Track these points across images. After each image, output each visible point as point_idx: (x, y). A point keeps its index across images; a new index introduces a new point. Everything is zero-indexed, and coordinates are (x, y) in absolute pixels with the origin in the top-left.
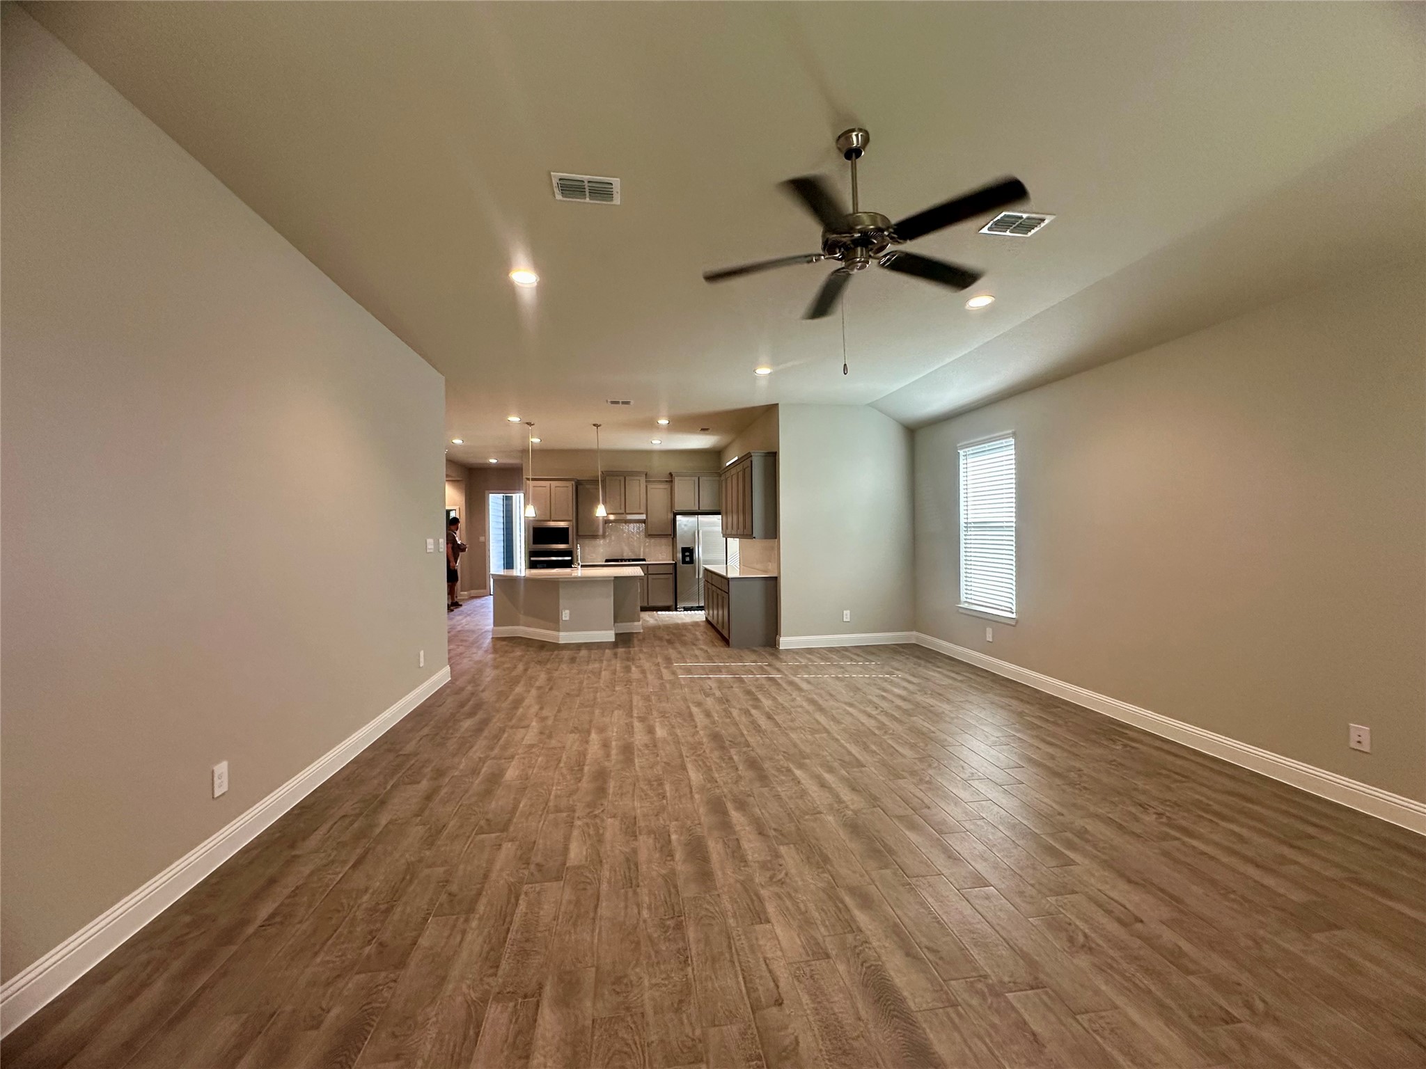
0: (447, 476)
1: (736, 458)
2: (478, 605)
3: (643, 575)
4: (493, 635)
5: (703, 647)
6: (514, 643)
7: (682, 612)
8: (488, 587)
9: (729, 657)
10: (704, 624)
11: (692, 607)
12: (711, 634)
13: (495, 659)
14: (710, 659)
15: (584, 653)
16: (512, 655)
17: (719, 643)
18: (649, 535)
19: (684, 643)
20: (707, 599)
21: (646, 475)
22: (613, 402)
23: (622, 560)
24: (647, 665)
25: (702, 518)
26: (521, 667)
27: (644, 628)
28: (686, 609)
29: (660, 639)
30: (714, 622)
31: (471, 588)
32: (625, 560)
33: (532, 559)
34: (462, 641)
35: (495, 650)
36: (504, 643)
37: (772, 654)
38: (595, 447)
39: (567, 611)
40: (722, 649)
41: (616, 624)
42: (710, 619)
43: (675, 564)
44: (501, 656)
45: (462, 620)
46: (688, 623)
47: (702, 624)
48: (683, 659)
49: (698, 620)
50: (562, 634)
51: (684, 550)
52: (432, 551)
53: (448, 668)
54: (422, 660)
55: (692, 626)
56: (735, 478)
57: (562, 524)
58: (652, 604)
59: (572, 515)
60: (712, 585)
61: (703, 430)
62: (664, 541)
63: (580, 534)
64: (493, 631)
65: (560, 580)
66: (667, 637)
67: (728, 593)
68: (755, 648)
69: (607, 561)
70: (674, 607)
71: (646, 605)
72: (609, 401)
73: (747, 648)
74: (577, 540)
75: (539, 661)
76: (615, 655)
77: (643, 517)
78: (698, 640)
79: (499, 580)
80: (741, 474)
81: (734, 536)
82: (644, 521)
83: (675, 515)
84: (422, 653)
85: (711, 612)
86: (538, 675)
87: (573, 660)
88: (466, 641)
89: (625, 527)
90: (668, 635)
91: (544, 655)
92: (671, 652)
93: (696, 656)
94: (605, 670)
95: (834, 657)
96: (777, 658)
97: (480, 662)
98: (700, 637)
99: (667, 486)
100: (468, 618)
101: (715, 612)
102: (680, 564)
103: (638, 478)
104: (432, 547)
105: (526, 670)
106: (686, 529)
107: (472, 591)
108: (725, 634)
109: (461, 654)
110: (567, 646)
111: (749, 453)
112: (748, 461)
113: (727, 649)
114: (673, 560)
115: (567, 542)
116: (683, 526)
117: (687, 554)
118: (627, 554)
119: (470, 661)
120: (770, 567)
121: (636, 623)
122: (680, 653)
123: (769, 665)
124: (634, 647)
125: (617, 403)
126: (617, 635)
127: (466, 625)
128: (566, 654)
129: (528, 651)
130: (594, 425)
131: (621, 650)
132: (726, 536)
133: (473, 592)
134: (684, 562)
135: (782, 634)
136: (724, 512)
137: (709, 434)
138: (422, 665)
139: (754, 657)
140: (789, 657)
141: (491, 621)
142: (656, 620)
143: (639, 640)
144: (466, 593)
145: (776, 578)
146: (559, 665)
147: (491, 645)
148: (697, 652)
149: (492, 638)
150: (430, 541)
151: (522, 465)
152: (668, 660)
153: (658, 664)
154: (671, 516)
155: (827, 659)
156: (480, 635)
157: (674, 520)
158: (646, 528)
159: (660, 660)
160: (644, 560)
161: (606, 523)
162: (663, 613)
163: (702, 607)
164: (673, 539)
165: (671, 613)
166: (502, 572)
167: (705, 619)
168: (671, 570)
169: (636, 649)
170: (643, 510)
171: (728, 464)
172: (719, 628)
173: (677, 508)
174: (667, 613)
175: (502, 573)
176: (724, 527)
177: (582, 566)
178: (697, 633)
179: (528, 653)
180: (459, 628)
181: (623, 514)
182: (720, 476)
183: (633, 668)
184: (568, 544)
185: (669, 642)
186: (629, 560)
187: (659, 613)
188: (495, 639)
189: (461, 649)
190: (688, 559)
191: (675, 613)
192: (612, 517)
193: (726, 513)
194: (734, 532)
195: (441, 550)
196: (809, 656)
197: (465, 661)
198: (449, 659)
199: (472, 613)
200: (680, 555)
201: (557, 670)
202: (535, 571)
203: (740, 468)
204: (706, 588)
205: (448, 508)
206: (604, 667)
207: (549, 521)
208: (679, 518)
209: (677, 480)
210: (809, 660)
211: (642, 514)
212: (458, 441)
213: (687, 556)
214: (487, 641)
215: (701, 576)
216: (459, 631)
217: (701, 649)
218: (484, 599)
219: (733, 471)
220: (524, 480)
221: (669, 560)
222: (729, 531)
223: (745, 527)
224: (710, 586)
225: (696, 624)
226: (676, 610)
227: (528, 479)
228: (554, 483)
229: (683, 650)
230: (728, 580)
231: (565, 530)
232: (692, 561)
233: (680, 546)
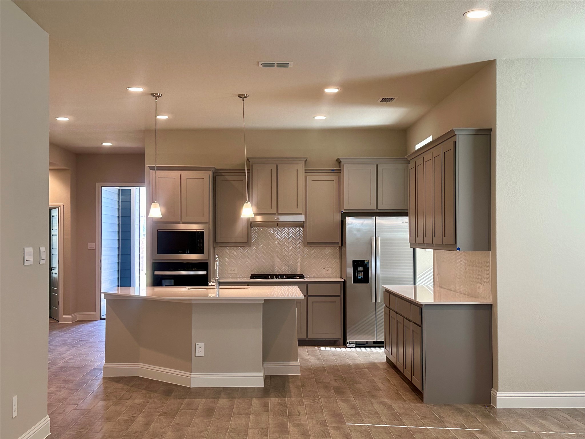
0: (51, 164)
1: (429, 139)
2: (85, 332)
3: (304, 297)
4: (104, 373)
5: (386, 400)
6: (132, 386)
7: (353, 349)
8: (98, 309)
9: (424, 417)
10: (385, 367)
11: (367, 342)
12: (395, 381)
13: (107, 408)
14: (396, 417)
15: (223, 402)
16: (129, 402)
17: (407, 396)
18: (309, 243)
19: (359, 394)
20: (389, 330)
21: (306, 161)
22: (266, 65)
23: (272, 276)
24: (310, 424)
25: (381, 221)
26: (141, 419)
27: (302, 369)
28: (359, 345)
29: (326, 387)
30: (400, 365)
31: (76, 310)
32: (277, 277)
33: (156, 273)
34: (65, 381)
35: (107, 396)
36: (120, 386)
37: (486, 416)
38: (238, 124)
39: (202, 345)
40: (413, 405)
41: (266, 364)
42: (393, 360)
43: (344, 282)
44: (116, 404)
45: (66, 352)
46: (362, 364)
47: (381, 367)
48: (359, 417)
49: (376, 361)
50: (194, 375)
51: (357, 264)
52: (31, 263)
53: (47, 419)
54: (15, 408)
55: (368, 369)
56: (429, 164)
57: (194, 228)
58: (311, 336)
59: (208, 216)
60: (397, 313)
61: (384, 100)
62: (328, 251)
63: (219, 240)
64: (105, 369)
65: (193, 302)
66: (335, 384)
67: (421, 326)
68: (461, 407)
69: (253, 277)
70: (342, 341)
71: (304, 337)
72: (260, 63)
73: (448, 405)
74: (214, 248)
75: (165, 413)
76: (266, 406)
77: (301, 218)
78: (377, 389)
79: (112, 300)
80: (438, 161)
81: (425, 246)
82: (302, 225)
83: (345, 215)
84: (15, 399)
85: (395, 350)
86: (165, 433)
87: (209, 412)
88: (71, 381)
89: (276, 231)
90: (335, 380)
91: (172, 403)
92: (342, 406)
93: (377, 413)
94: (252, 428)
95: (579, 424)
96: (495, 423)
97: (88, 411)
98: (380, 385)
99: (333, 177)
100: (73, 350)
101: (401, 350)
102: (350, 282)
103: (296, 166)
104: (31, 258)
105: (147, 424)
106: (359, 236)
107: (78, 314)
108: (417, 384)
109: (65, 399)
110: (201, 392)
111: (452, 131)
112: (450, 143)
113: (419, 405)
114: (341, 277)
115: (201, 252)
116: (355, 232)
117: (360, 269)
118: (280, 268)
119: (75, 409)
120: (481, 291)
121: (292, 363)
122: (353, 407)
123: (483, 432)
124: (290, 397)
125: (271, 65)
126: (266, 378)
127: (70, 359)
128: (201, 403)
129: (150, 397)
130: (239, 96)
131: (273, 400)
132: (415, 244)
133: (79, 316)
134: (356, 280)
135: (499, 386)
136: (412, 212)
137: (390, 106)
138: (15, 414)
139: (459, 419)
140: (511, 421)
141: (103, 354)
142: (319, 359)
143: (297, 387)
144: (70, 316)
145: (491, 305)
146: (192, 420)
147: (102, 389)
148: (378, 407)
149: (104, 378)
150: (29, 250)
151: (144, 148)
152: (338, 417)
153: (323, 423)
154: (338, 218)
155: (568, 427)
156: (88, 374)
157: (343, 224)
158: (305, 235)
159: (326, 416)
160: (302, 276)
161: (251, 227)
162: (328, 349)
163: (382, 342)
164: (341, 248)
165: (338, 349)
166: (115, 290)
167: (385, 360)
168: (338, 290)
169: (293, 399)
170: (301, 210)
171: (418, 147)
172: (408, 373)
173: (347, 207)
174: (333, 349)
175: (116, 292)
176: (413, 234)
177: (222, 284)
178: (376, 379)
179: (151, 401)
180: (61, 364)
181: (274, 214)
182: (408, 162)
183: (291, 428)
184: (203, 253)
185: (339, 391)
186: (282, 276)
187: (323, 349)
188: (109, 380)
189: (63, 393)
190: (361, 276)
191: (343, 349)
192: (259, 219)
193: (416, 214)
194: (428, 240)
195: (42, 262)
196: (543, 422)
197: (69, 409)
198: (49, 405)
199: (77, 344)
200: (350, 271)
201: (188, 426)
202: (158, 289)
203: (436, 151)
204: (388, 317)
205: (51, 205)
206: (250, 425)
207: (178, 223)
208: (349, 220)
209: (347, 170)
210: (541, 426)
211: (300, 214)
212: (63, 119)
213: (361, 272)
214: (97, 383)
215: (379, 301)
216: (61, 368)
217: (381, 403)
218: (92, 324)
219: (428, 156)
220: (147, 169)
221: (336, 277)
222: (420, 240)
223: (444, 234)
224: (393, 314)
225: (373, 366)
226: (345, 345)
227: (153, 168)
228: (185, 174)
229: (357, 402)
230: (420, 307)
231: (201, 235)
232: (366, 279)
233: (350, 258)
